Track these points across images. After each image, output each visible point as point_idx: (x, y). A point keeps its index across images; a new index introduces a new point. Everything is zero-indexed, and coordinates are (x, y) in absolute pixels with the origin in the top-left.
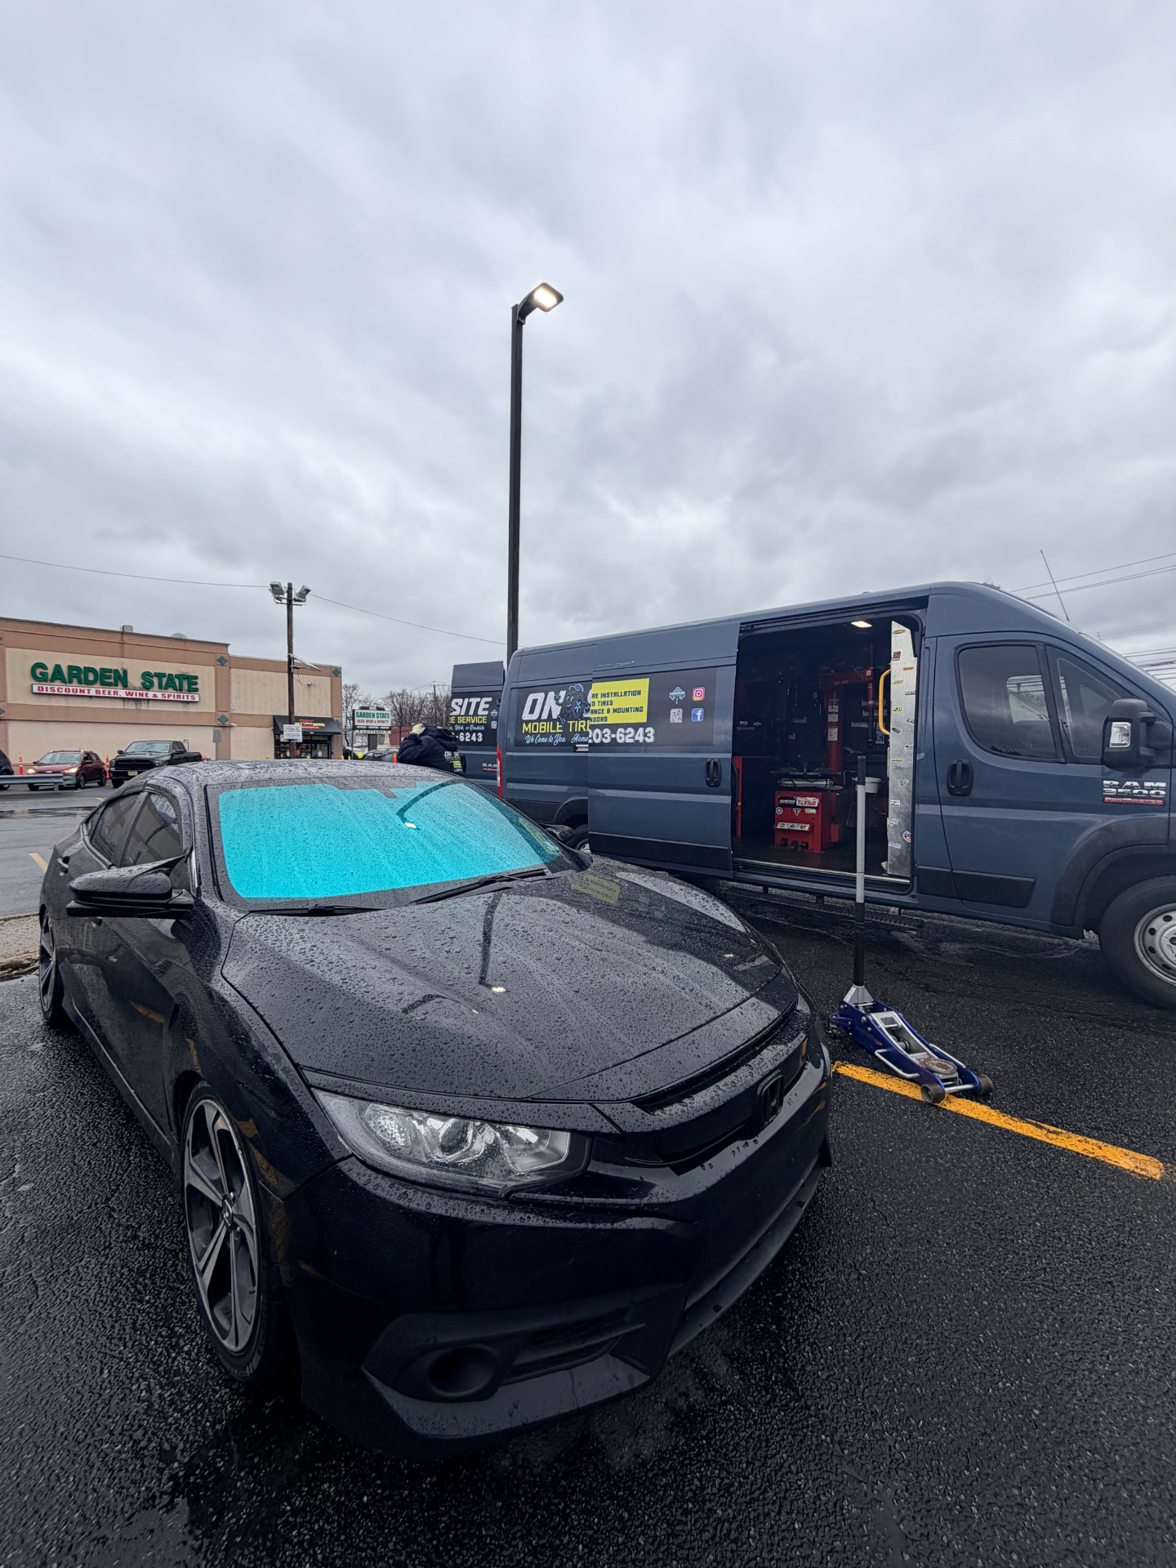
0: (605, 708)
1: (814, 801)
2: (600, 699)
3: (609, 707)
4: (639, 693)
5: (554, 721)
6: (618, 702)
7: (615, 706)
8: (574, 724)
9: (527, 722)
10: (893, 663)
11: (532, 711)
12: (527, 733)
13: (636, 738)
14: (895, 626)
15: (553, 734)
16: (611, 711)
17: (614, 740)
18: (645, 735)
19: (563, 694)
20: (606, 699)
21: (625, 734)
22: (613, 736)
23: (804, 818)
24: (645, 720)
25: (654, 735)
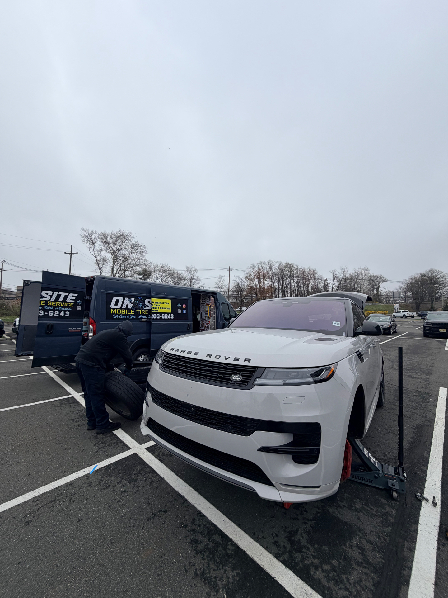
0: (157, 307)
2: (155, 304)
3: (159, 307)
4: (168, 304)
5: (130, 310)
6: (161, 306)
7: (161, 307)
8: (139, 312)
9: (114, 309)
11: (116, 304)
12: (113, 313)
13: (168, 317)
15: (129, 315)
16: (160, 308)
17: (161, 318)
18: (171, 316)
19: (133, 300)
20: (157, 304)
21: (165, 316)
22: (161, 316)
24: (170, 312)
25: (174, 316)
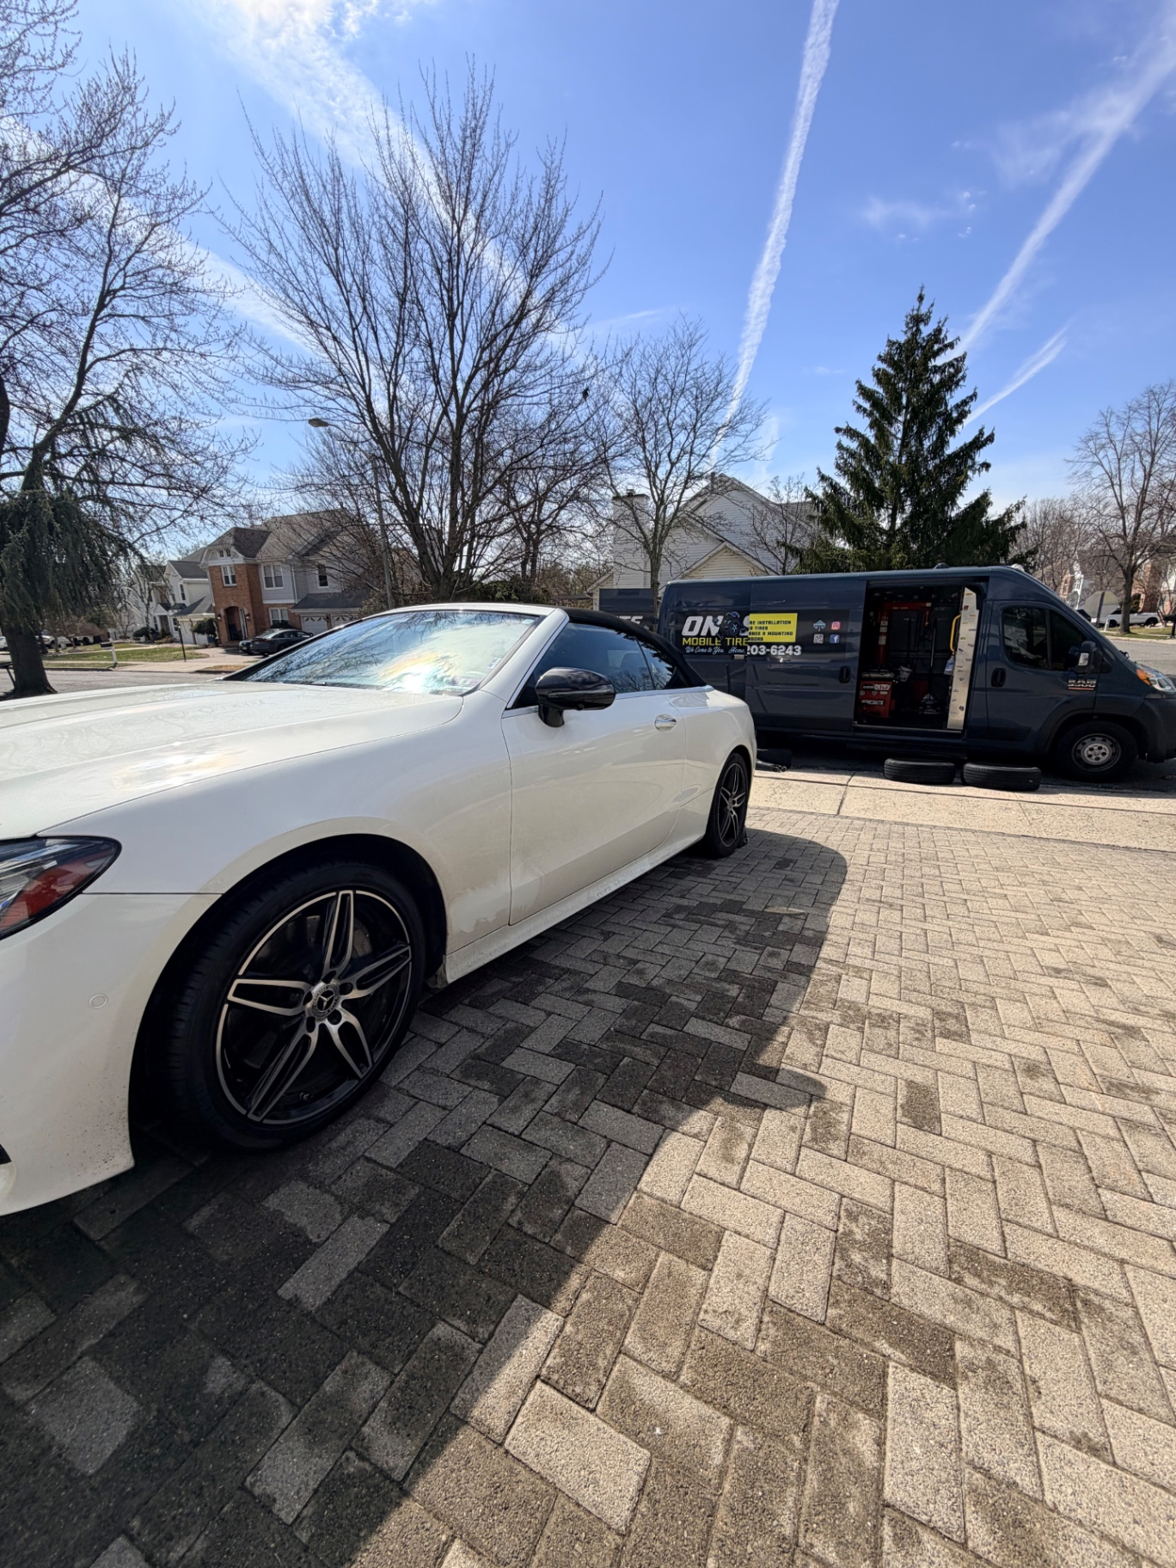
0: (760, 631)
1: (887, 687)
2: (756, 624)
3: (764, 631)
4: (790, 623)
5: (713, 638)
6: (771, 628)
7: (769, 630)
8: (731, 640)
9: (687, 637)
10: (963, 612)
11: (691, 629)
12: (687, 645)
13: (788, 652)
14: (967, 591)
15: (713, 647)
16: (767, 634)
17: (768, 653)
18: (794, 650)
19: (720, 618)
20: (761, 625)
21: (778, 650)
22: (768, 650)
23: (878, 697)
24: (794, 641)
25: (802, 650)
